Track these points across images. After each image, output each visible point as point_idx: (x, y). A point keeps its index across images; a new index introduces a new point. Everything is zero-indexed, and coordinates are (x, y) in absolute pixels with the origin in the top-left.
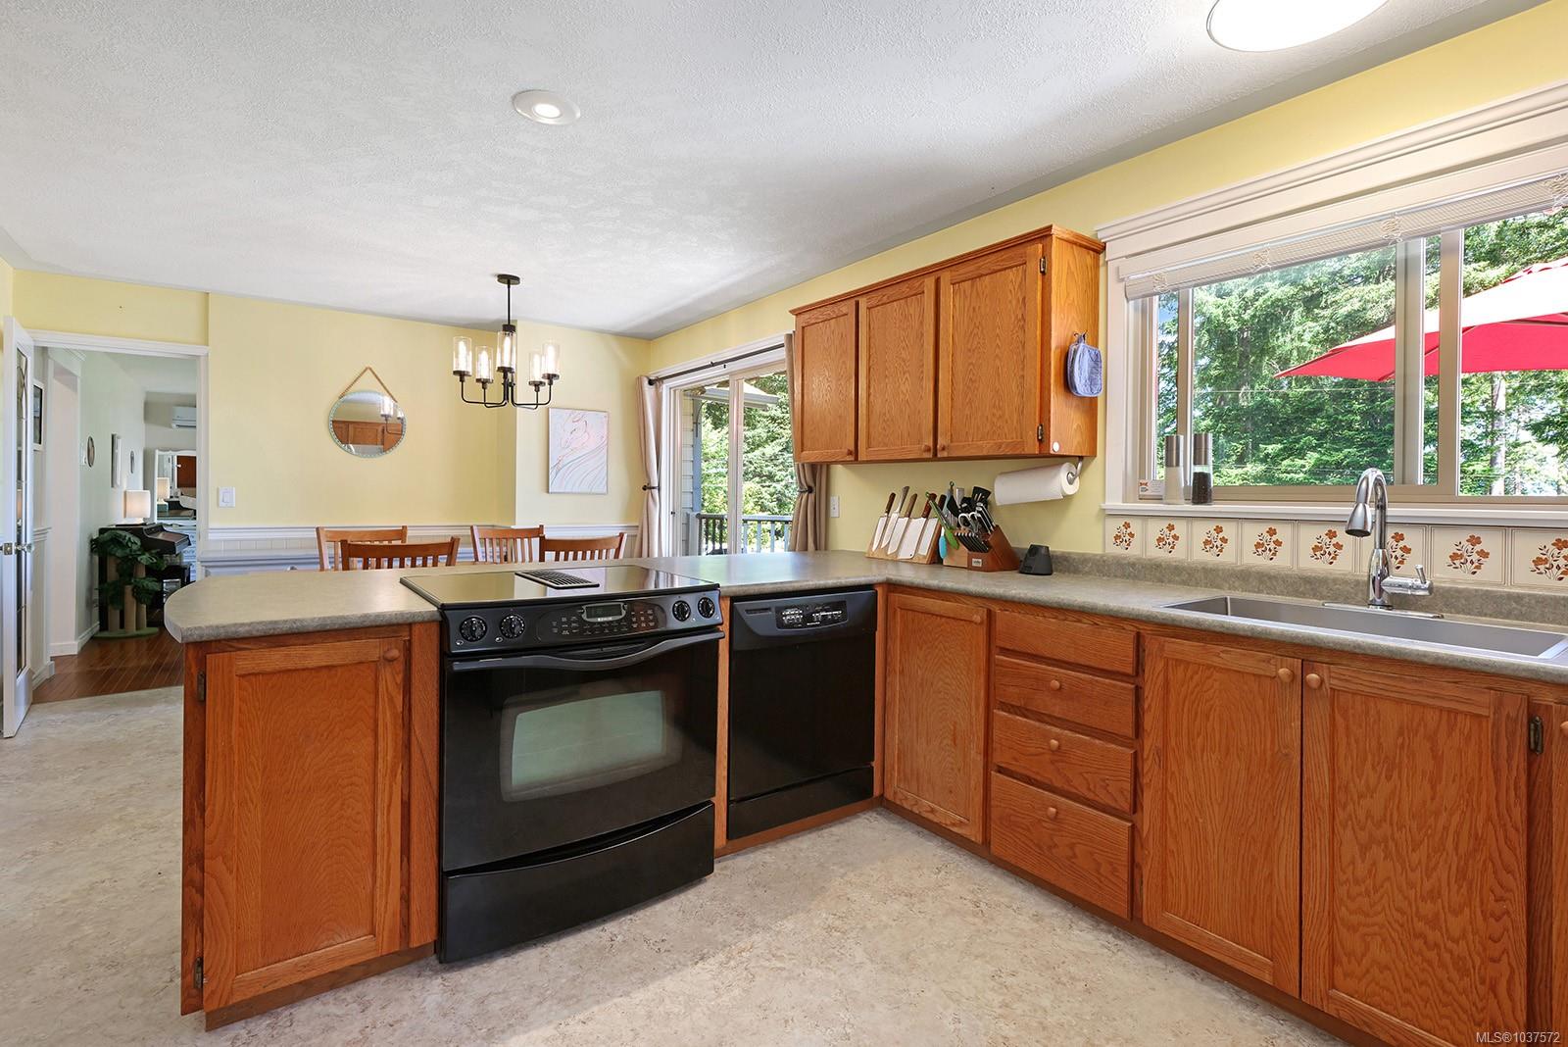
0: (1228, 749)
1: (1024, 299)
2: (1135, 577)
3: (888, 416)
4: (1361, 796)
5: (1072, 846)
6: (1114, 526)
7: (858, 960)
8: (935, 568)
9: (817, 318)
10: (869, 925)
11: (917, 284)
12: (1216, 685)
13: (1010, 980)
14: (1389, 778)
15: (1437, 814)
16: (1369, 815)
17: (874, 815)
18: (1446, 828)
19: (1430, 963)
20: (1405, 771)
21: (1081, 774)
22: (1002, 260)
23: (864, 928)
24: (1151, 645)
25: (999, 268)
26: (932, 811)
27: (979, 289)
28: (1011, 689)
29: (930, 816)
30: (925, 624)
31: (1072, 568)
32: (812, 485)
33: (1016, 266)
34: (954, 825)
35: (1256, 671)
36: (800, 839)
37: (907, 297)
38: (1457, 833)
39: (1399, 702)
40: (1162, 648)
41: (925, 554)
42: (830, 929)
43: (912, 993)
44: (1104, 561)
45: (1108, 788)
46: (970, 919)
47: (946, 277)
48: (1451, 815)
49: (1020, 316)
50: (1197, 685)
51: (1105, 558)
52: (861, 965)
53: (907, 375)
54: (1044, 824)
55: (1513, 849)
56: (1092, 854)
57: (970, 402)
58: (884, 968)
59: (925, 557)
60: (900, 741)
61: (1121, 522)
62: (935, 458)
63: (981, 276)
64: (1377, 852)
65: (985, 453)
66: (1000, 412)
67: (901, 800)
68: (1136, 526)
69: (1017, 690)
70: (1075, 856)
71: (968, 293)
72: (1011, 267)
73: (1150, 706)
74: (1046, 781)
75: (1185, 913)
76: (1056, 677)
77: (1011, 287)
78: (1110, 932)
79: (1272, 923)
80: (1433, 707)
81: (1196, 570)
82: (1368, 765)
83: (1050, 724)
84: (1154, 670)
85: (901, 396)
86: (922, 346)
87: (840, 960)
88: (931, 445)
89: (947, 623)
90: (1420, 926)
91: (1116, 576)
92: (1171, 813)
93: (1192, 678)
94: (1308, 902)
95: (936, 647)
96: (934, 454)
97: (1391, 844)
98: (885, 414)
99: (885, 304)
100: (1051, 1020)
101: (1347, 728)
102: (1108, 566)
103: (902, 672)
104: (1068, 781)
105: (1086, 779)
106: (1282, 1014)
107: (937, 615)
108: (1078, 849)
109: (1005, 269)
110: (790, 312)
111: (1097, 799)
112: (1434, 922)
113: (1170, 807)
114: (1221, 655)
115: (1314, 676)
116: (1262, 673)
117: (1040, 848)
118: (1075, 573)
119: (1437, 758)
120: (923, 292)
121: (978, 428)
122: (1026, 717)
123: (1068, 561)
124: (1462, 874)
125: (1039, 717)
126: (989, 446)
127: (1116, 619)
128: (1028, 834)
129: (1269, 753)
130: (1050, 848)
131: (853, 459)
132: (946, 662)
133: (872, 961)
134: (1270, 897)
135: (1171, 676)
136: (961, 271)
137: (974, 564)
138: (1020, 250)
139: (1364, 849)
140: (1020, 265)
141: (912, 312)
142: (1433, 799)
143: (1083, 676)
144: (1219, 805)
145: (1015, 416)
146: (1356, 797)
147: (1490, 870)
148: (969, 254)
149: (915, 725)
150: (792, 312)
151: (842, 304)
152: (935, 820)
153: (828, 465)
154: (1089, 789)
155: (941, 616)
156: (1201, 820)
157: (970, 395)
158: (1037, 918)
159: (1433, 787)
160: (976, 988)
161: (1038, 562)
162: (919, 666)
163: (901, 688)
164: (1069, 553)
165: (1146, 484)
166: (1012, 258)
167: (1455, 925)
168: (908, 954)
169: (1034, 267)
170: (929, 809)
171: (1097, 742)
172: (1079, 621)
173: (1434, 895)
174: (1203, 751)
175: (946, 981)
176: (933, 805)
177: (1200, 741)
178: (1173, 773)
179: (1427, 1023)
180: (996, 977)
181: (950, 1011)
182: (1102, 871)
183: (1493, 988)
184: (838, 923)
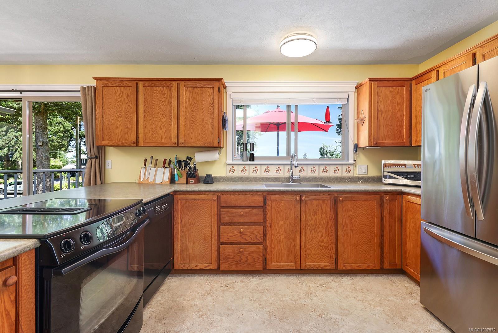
0: (285, 219)
1: (213, 98)
2: (236, 182)
3: (154, 130)
4: (310, 221)
5: (247, 257)
6: (229, 168)
7: (219, 319)
8: (173, 185)
9: (113, 85)
10: (209, 308)
11: (169, 83)
12: (283, 204)
13: (254, 299)
14: (315, 216)
15: (322, 220)
16: (312, 224)
17: (169, 277)
18: (323, 223)
19: (321, 250)
20: (317, 214)
21: (249, 236)
22: (205, 84)
23: (209, 310)
24: (268, 198)
25: (204, 86)
26: (197, 266)
27: (196, 92)
28: (227, 218)
29: (196, 268)
30: (192, 204)
31: (217, 181)
32: (97, 155)
33: (210, 87)
34: (206, 267)
35: (291, 199)
36: (155, 297)
37: (164, 87)
38: (325, 223)
39: (316, 200)
40: (271, 198)
41: (168, 180)
42: (201, 316)
43: (241, 317)
44: (227, 178)
45: (257, 238)
46: (229, 290)
47: (182, 85)
48: (324, 220)
49: (211, 103)
50: (279, 205)
51: (227, 177)
52: (221, 320)
53: (164, 115)
54: (238, 254)
55: (333, 223)
56: (253, 257)
57: (193, 128)
58: (228, 316)
59: (168, 181)
60: (181, 247)
61: (231, 166)
62: (178, 146)
63: (197, 87)
64: (313, 231)
65: (199, 145)
66: (204, 133)
67: (182, 267)
68: (235, 167)
69: (228, 218)
70: (248, 260)
71: (191, 91)
72: (208, 87)
73: (268, 213)
74: (239, 242)
75: (276, 261)
76: (242, 211)
77: (208, 93)
78: (257, 276)
79: (295, 255)
80: (321, 200)
81: (252, 178)
82: (312, 214)
83: (239, 225)
84: (269, 204)
85: (161, 123)
86: (171, 106)
87: (215, 322)
88: (176, 141)
89: (201, 202)
90: (320, 243)
91: (231, 182)
92: (273, 238)
93: (277, 204)
94: (302, 247)
95: (196, 211)
96: (178, 145)
97: (315, 229)
98: (153, 129)
99: (153, 87)
100: (270, 301)
101: (308, 208)
102: (228, 179)
103: (181, 222)
104: (246, 240)
105: (250, 237)
106: (295, 275)
107: (197, 200)
108: (248, 258)
109: (206, 87)
110: (93, 78)
111: (254, 242)
112: (322, 242)
113: (273, 237)
114: (285, 197)
115: (303, 198)
116: (292, 199)
117: (237, 262)
118: (218, 182)
119: (322, 210)
120: (172, 87)
121: (196, 137)
122: (230, 225)
123: (216, 179)
124: (326, 231)
125: (235, 224)
126: (200, 143)
127: (258, 192)
128: (233, 259)
129: (294, 217)
130: (240, 261)
131: (136, 145)
132: (201, 215)
133: (223, 316)
134: (295, 249)
135: (272, 204)
136: (188, 84)
137: (190, 182)
138: (212, 83)
139: (311, 232)
140: (211, 87)
141: (166, 93)
142: (322, 218)
143: (249, 209)
144: (284, 232)
145: (210, 134)
146: (309, 222)
147: (330, 228)
148: (192, 79)
149: (187, 240)
150: (94, 78)
151: (129, 82)
152: (198, 269)
153: (105, 146)
154: (252, 240)
155: (198, 200)
156: (280, 238)
157: (192, 126)
158: (241, 281)
159: (322, 216)
160: (250, 305)
161: (209, 179)
162: (189, 219)
163: (181, 228)
164: (216, 176)
165: (236, 156)
166: (209, 85)
167: (325, 240)
168: (228, 308)
169: (216, 89)
170: (195, 266)
171: (254, 226)
172: (247, 194)
173: (322, 236)
174: (280, 221)
175: (244, 309)
176: (196, 264)
177: (279, 219)
178: (273, 228)
179: (321, 262)
180: (251, 300)
181: (253, 314)
182: (256, 261)
183: (330, 250)
184: (201, 313)
